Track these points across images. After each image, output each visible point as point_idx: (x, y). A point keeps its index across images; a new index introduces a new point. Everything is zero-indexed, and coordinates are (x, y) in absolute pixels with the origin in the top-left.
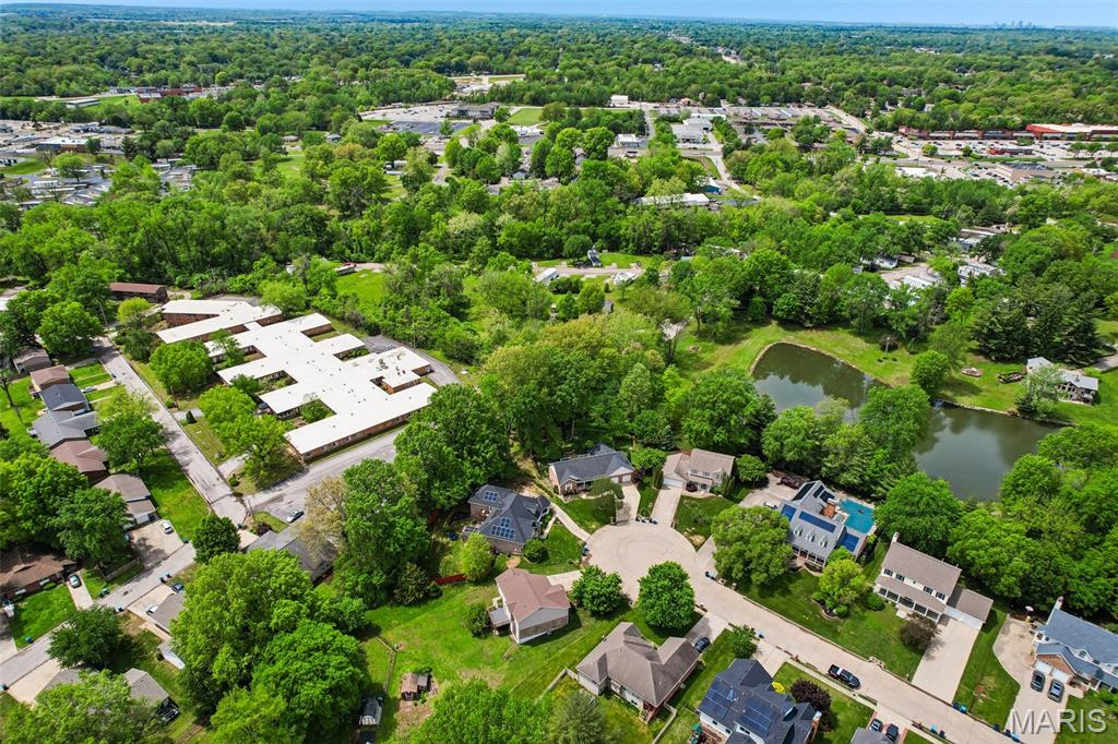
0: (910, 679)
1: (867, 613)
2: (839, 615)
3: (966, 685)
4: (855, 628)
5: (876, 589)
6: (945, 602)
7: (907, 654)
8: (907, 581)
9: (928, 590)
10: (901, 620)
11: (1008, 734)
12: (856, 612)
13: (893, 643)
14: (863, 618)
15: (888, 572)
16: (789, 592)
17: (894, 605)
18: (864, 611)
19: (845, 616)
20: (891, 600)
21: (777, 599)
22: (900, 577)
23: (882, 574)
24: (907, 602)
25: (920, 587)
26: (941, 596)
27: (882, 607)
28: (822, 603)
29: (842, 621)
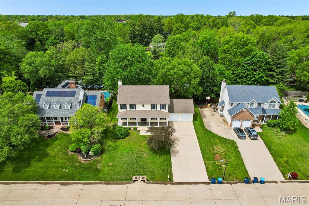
0: (171, 179)
1: (119, 142)
2: (96, 154)
3: (208, 159)
4: (112, 159)
5: (120, 123)
6: (167, 111)
7: (159, 159)
8: (139, 107)
9: (154, 107)
10: (144, 136)
11: (256, 180)
12: (110, 146)
13: (146, 156)
14: (116, 148)
15: (123, 106)
16: (46, 155)
17: (135, 129)
18: (115, 142)
19: (100, 152)
20: (132, 127)
21: (36, 166)
22: (133, 106)
23: (120, 111)
24: (143, 121)
25: (148, 107)
26: (163, 107)
27: (127, 134)
28: (79, 151)
29: (99, 158)
